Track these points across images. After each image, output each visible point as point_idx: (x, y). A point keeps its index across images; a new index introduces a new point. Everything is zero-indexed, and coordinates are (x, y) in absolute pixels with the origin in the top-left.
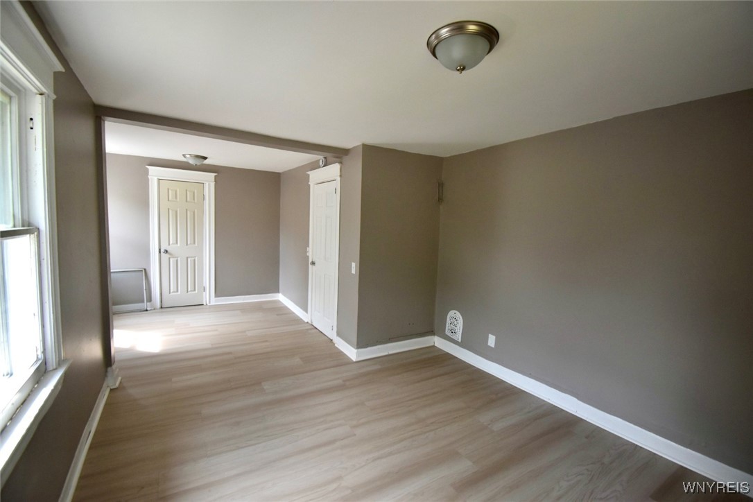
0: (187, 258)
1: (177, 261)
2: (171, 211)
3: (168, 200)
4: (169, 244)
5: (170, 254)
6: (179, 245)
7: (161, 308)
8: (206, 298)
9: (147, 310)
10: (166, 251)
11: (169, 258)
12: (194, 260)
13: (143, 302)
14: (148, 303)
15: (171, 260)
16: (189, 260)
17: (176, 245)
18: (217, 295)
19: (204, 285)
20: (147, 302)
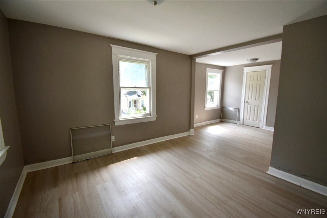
0: (255, 106)
1: (251, 106)
2: (250, 85)
3: (250, 80)
4: (248, 99)
5: (248, 103)
6: (252, 99)
7: (243, 124)
8: (261, 125)
9: (237, 124)
10: (247, 102)
11: (248, 105)
12: (258, 107)
13: (236, 120)
14: (238, 122)
15: (249, 105)
16: (256, 106)
17: (251, 100)
18: (266, 125)
19: (261, 119)
20: (238, 120)
